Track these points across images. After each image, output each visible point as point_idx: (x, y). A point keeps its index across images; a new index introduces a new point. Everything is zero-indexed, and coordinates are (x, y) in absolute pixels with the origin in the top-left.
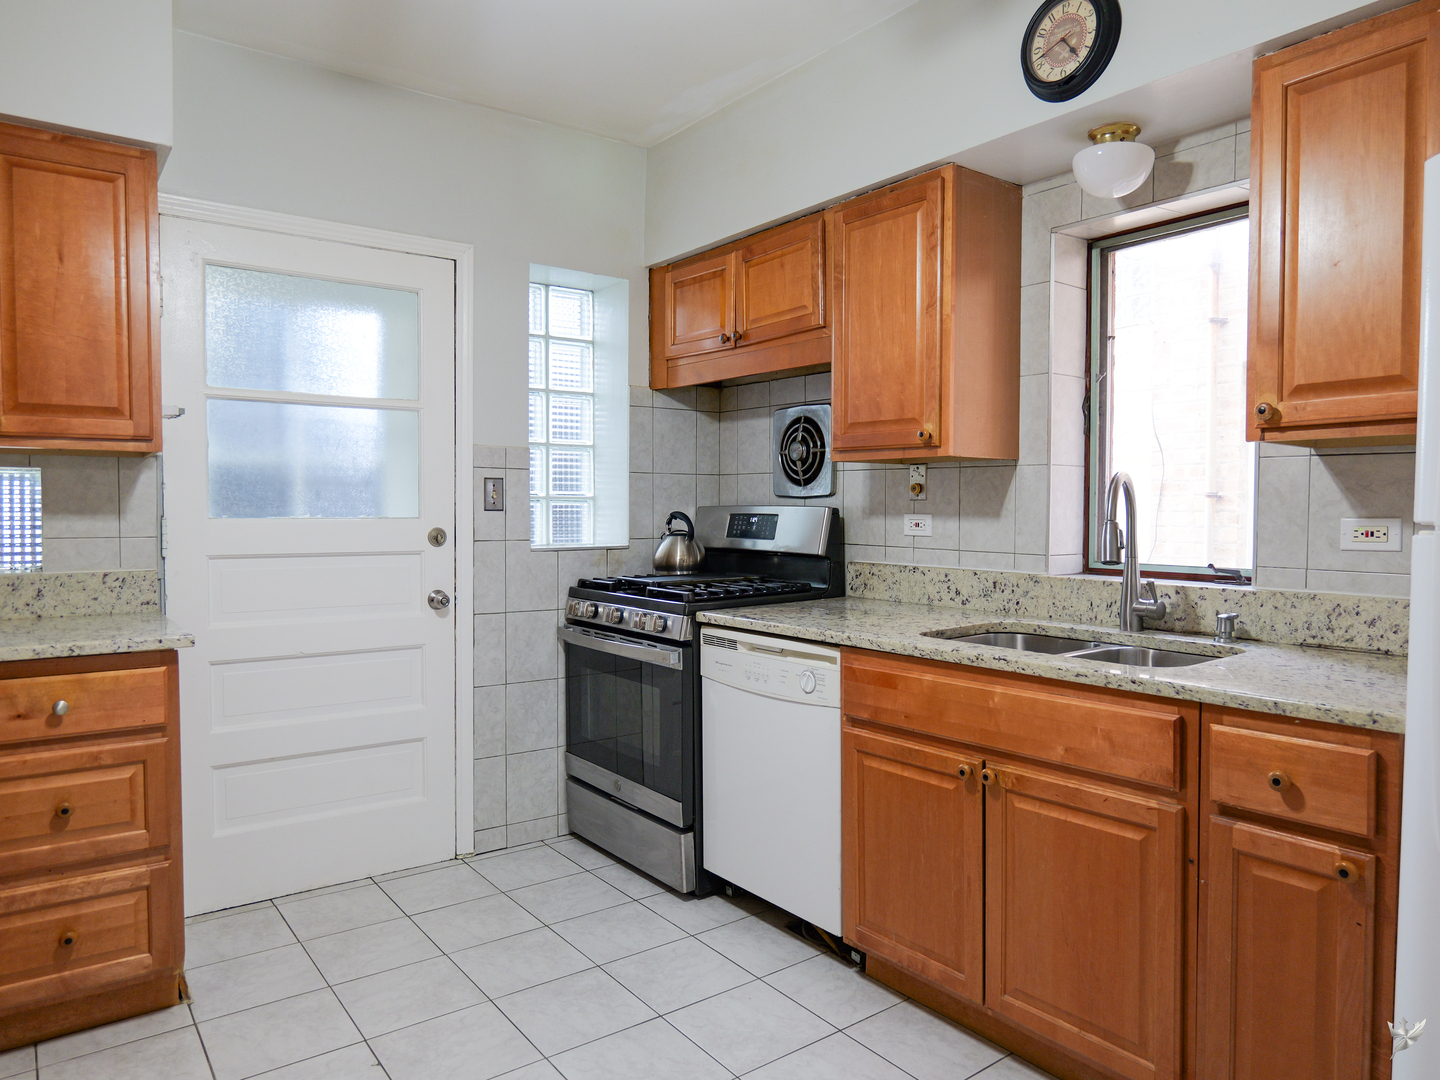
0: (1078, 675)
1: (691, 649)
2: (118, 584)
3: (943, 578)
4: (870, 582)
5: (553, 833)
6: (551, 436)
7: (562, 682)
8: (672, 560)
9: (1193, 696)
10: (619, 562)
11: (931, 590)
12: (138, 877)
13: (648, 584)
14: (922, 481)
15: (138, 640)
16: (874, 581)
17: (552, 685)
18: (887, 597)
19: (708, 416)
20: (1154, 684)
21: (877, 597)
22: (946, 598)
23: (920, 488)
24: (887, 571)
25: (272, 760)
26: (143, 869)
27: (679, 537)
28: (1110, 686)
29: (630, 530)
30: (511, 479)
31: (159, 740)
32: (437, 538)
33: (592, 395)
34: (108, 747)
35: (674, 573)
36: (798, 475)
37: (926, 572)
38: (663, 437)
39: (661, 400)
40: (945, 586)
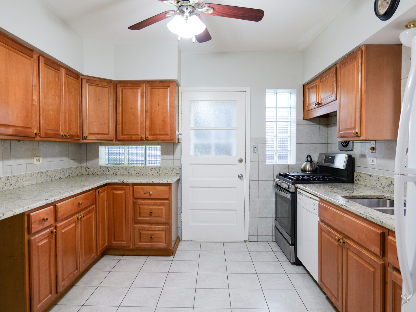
0: (361, 214)
1: (294, 195)
2: (172, 169)
3: (378, 179)
4: (360, 179)
5: (271, 240)
6: (277, 133)
7: (274, 200)
8: (306, 169)
9: (384, 225)
10: (292, 168)
11: (375, 183)
12: (163, 228)
13: (289, 175)
14: (374, 146)
15: (164, 181)
16: (361, 179)
17: (271, 201)
18: (364, 184)
19: (324, 126)
20: (376, 220)
21: (361, 184)
22: (378, 186)
23: (373, 149)
24: (364, 175)
25: (202, 210)
26: (164, 227)
27: (308, 162)
28: (367, 218)
29: (296, 160)
30: (260, 145)
31: (167, 201)
32: (241, 161)
33: (290, 122)
34: (159, 201)
35: (306, 172)
36: (344, 144)
37: (373, 176)
38: (307, 133)
39: (307, 122)
40: (378, 182)
